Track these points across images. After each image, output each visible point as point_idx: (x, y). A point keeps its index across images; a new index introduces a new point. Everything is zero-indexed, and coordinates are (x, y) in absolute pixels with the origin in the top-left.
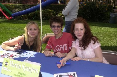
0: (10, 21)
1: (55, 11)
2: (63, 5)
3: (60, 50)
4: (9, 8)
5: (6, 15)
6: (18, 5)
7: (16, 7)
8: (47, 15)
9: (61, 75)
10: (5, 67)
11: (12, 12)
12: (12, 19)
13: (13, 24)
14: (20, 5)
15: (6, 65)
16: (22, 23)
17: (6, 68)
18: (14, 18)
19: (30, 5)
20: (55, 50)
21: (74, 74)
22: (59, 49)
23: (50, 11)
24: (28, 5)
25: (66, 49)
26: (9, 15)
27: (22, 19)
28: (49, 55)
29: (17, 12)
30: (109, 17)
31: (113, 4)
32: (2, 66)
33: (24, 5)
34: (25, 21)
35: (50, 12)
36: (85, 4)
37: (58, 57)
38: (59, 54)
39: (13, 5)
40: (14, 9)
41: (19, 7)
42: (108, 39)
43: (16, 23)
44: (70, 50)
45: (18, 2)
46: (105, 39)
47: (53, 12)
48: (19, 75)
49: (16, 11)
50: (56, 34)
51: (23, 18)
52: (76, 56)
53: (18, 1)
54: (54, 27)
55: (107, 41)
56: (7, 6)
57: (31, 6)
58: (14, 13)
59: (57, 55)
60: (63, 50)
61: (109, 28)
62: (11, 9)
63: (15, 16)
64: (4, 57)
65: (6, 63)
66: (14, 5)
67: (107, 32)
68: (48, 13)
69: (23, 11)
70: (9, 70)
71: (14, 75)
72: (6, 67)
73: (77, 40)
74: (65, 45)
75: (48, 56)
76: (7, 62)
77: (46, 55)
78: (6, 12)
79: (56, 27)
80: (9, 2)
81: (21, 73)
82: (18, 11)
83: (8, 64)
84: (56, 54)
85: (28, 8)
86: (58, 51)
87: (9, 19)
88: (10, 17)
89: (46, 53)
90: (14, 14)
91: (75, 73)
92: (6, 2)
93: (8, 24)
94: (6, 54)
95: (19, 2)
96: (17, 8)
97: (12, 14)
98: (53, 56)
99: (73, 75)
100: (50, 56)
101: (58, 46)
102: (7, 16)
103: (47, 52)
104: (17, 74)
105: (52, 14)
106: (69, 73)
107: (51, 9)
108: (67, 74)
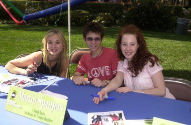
0: (21, 27)
1: (91, 12)
2: (103, 4)
3: (99, 75)
4: (19, 6)
5: (15, 17)
6: (34, 2)
7: (30, 5)
8: (79, 19)
9: (99, 115)
10: (11, 101)
11: (23, 12)
12: (23, 24)
13: (25, 32)
14: (37, 3)
15: (13, 97)
17: (13, 102)
18: (28, 23)
19: (52, 3)
20: (91, 75)
21: (120, 115)
22: (96, 73)
23: (84, 12)
24: (50, 3)
25: (108, 74)
26: (19, 18)
27: (39, 25)
28: (81, 82)
29: (32, 13)
30: (176, 25)
31: (182, 4)
32: (6, 98)
33: (42, 3)
34: (45, 28)
35: (84, 14)
36: (139, 4)
37: (96, 86)
38: (97, 82)
39: (25, 3)
40: (28, 8)
41: (35, 6)
42: (173, 59)
43: (30, 30)
44: (114, 76)
46: (169, 58)
47: (88, 14)
48: (33, 113)
49: (30, 11)
50: (94, 50)
51: (41, 22)
52: (123, 85)
54: (91, 39)
55: (172, 63)
56: (15, 4)
58: (27, 14)
59: (94, 84)
60: (103, 76)
62: (22, 7)
63: (28, 20)
64: (10, 84)
65: (13, 95)
66: (27, 2)
67: (172, 48)
68: (80, 16)
69: (42, 12)
71: (26, 113)
72: (13, 100)
73: (126, 61)
74: (107, 67)
76: (14, 93)
77: (76, 83)
78: (14, 12)
79: (94, 40)
81: (37, 110)
82: (34, 12)
83: (16, 96)
84: (92, 81)
85: (48, 8)
86: (94, 76)
87: (18, 24)
88: (20, 21)
89: (77, 79)
90: (27, 17)
91: (122, 112)
93: (17, 31)
94: (13, 80)
96: (32, 7)
97: (24, 16)
98: (87, 85)
99: (118, 116)
100: (83, 84)
101: (94, 69)
102: (17, 19)
104: (31, 112)
105: (87, 18)
106: (112, 113)
107: (85, 9)
108: (109, 114)
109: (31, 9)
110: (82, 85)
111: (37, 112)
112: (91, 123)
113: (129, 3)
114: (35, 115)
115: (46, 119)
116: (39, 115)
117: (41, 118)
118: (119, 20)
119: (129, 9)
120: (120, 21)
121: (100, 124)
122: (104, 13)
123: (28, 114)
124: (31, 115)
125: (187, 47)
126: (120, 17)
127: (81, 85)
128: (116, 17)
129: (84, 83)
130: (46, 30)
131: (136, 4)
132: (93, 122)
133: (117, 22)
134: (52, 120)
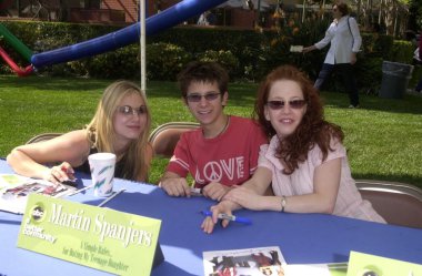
0: (25, 80)
1: (187, 49)
2: (215, 30)
3: (220, 178)
4: (22, 33)
5: (12, 57)
6: (56, 23)
7: (47, 31)
8: (160, 63)
9: (228, 256)
10: (32, 226)
11: (32, 47)
12: (31, 73)
13: (37, 91)
14: (63, 27)
15: (36, 218)
16: (69, 88)
17: (36, 229)
18: (41, 72)
19: (97, 27)
21: (274, 254)
23: (172, 47)
24: (92, 26)
25: (240, 175)
26: (21, 59)
27: (69, 76)
28: (181, 191)
29: (52, 48)
30: (379, 77)
31: (391, 32)
32: (19, 223)
33: (75, 27)
34: (82, 83)
35: (170, 52)
36: (296, 29)
39: (36, 26)
40: (41, 38)
41: (58, 33)
42: (376, 150)
43: (48, 88)
45: (53, 15)
46: (368, 149)
47: (180, 54)
48: (82, 251)
49: (46, 46)
50: (207, 121)
51: (73, 71)
53: (53, 10)
55: (375, 158)
56: (13, 28)
57: (101, 30)
58: (40, 51)
61: (381, 114)
62: (27, 37)
63: (43, 64)
65: (37, 213)
66: (40, 25)
67: (373, 128)
68: (162, 56)
69: (75, 46)
70: (48, 237)
71: (65, 252)
72: (36, 224)
75: (177, 194)
76: (39, 209)
77: (170, 193)
78: (11, 46)
80: (22, 15)
81: (92, 245)
82: (55, 48)
83: (44, 216)
85: (89, 38)
87: (21, 74)
88: (24, 66)
90: (39, 58)
91: (277, 249)
92: (11, 11)
93: (18, 90)
95: (57, 15)
96: (51, 35)
97: (33, 57)
98: (193, 196)
99: (270, 256)
100: (185, 195)
101: (211, 163)
102: (16, 61)
103: (176, 183)
104: (77, 248)
105: (178, 62)
106: (256, 251)
107: (173, 42)
108: (249, 254)
109: (50, 41)
110: (183, 196)
111: (91, 248)
112: (212, 271)
113: (273, 28)
114: (86, 255)
115: (111, 264)
116: (97, 255)
117: (100, 261)
118: (251, 68)
119: (274, 42)
120: (254, 68)
121: (232, 274)
122: (218, 51)
123: (72, 253)
124: (79, 256)
125: (406, 125)
126: (253, 60)
127: (180, 196)
128: (245, 60)
129: (187, 192)
130: (86, 88)
131: (290, 31)
132: (215, 268)
133: (247, 70)
134: (125, 264)
